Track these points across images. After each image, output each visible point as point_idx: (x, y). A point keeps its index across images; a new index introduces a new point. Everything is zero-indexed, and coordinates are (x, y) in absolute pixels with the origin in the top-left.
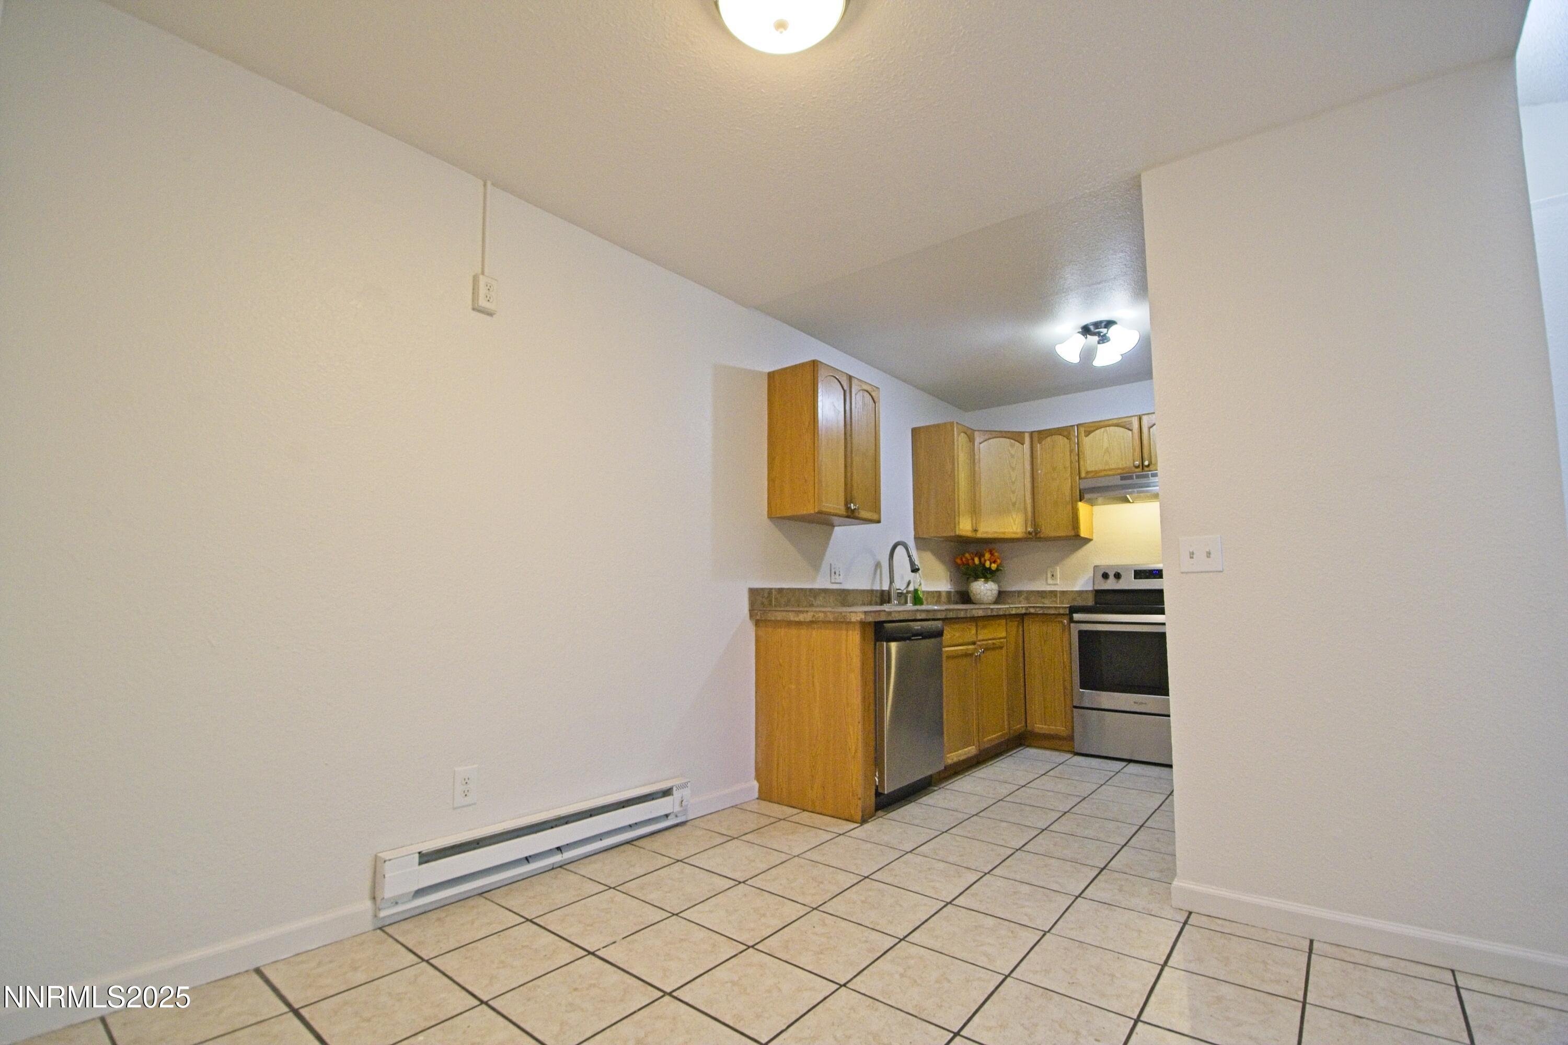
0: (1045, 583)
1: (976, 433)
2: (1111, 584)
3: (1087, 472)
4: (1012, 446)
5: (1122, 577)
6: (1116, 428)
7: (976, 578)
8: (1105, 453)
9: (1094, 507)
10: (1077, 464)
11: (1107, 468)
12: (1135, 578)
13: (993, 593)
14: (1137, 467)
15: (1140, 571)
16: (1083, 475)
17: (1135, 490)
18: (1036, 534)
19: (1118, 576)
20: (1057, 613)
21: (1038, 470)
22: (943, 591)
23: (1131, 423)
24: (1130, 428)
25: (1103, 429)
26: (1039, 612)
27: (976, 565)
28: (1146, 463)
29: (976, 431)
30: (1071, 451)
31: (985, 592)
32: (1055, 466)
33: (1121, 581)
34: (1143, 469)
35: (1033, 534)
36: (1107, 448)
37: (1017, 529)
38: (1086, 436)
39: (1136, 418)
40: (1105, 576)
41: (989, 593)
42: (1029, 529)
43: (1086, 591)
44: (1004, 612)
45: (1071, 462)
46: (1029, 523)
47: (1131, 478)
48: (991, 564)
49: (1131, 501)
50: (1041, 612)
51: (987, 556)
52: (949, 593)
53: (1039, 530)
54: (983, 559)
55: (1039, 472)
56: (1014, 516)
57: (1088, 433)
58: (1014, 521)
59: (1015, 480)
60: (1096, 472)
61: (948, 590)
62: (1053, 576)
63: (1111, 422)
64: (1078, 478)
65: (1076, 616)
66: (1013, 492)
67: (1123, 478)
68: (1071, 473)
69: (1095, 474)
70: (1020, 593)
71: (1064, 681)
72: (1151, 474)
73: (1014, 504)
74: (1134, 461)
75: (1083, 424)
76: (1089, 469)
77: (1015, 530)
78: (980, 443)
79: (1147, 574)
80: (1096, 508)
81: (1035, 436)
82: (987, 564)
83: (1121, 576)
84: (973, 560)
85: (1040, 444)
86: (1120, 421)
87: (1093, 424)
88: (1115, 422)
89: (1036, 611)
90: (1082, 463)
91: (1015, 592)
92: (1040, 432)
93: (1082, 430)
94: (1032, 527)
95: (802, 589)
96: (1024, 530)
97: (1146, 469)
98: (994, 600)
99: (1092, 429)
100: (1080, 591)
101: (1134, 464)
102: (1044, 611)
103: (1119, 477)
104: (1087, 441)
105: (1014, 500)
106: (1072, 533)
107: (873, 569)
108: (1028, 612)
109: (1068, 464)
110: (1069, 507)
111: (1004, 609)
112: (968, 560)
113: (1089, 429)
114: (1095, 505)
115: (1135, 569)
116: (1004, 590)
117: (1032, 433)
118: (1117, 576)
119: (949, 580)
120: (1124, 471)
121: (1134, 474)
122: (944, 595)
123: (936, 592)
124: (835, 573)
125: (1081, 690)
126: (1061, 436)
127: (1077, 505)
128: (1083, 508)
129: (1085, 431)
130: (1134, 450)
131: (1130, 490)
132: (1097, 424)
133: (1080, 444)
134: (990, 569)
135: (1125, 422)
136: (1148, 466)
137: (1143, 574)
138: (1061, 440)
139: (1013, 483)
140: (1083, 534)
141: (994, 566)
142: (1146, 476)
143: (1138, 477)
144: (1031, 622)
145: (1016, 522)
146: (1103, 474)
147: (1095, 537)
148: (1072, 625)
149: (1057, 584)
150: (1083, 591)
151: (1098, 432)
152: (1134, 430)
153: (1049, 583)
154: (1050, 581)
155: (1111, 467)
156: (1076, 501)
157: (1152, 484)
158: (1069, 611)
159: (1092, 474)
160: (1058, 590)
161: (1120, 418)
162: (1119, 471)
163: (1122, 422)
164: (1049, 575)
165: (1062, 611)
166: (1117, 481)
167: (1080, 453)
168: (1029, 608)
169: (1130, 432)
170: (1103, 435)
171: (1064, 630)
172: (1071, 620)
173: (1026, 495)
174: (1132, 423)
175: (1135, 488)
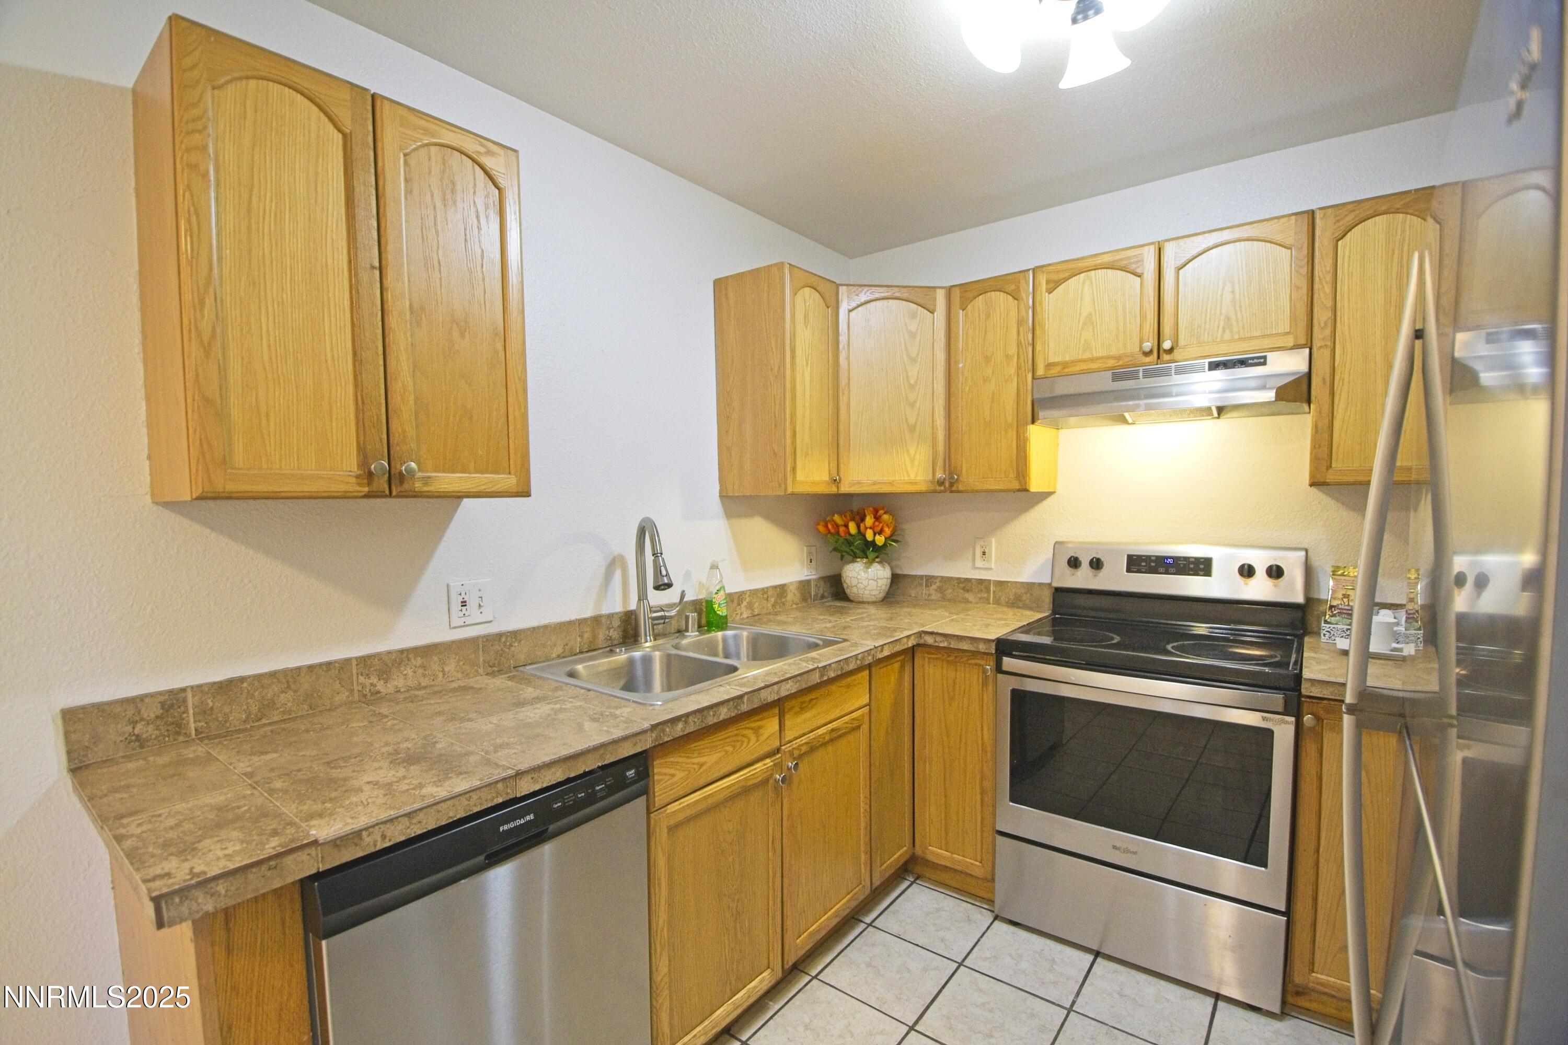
0: (970, 565)
1: (842, 290)
2: (1083, 579)
3: (1049, 366)
4: (913, 316)
5: (1104, 567)
6: (1109, 271)
7: (854, 557)
8: (1084, 324)
9: (1061, 431)
10: (1030, 349)
11: (1087, 355)
12: (1128, 570)
13: (879, 585)
14: (1148, 354)
15: (1140, 558)
16: (1040, 371)
17: (1142, 402)
18: (951, 485)
19: (1096, 564)
20: (973, 649)
21: (959, 364)
22: (791, 583)
23: (1140, 261)
24: (1139, 271)
25: (1082, 275)
26: (942, 645)
27: (850, 535)
28: (1167, 345)
29: (842, 285)
30: (1020, 322)
31: (865, 583)
32: (989, 355)
33: (1103, 573)
34: (1159, 357)
35: (947, 485)
36: (1090, 314)
37: (916, 475)
38: (1050, 291)
39: (1152, 248)
40: (1074, 563)
41: (873, 585)
42: (940, 475)
43: (1040, 584)
44: (858, 662)
45: (1019, 344)
46: (940, 462)
47: (1133, 376)
48: (875, 534)
49: (1130, 421)
50: (945, 644)
51: (869, 521)
52: (804, 585)
53: (956, 477)
54: (862, 525)
55: (961, 365)
56: (912, 452)
57: (1053, 285)
58: (912, 460)
59: (916, 382)
60: (1065, 365)
61: (803, 578)
62: (984, 553)
63: (1099, 260)
64: (1030, 376)
65: (1009, 663)
66: (912, 405)
67: (1117, 377)
68: (1019, 368)
69: (1064, 369)
70: (929, 580)
71: (983, 777)
72: (1176, 367)
73: (912, 429)
74: (1141, 342)
75: (1043, 266)
76: (1052, 360)
77: (912, 476)
78: (850, 311)
79: (1153, 564)
80: (1063, 433)
81: (956, 294)
82: (869, 535)
83: (1103, 565)
84: (846, 526)
85: (963, 310)
86: (1118, 257)
87: (1064, 267)
88: (1106, 259)
89: (935, 641)
90: (1038, 348)
91: (921, 577)
92: (964, 287)
93: (1042, 279)
94: (945, 471)
95: (329, 665)
96: (930, 477)
97: (1166, 357)
98: (882, 595)
99: (1062, 276)
100: (1027, 583)
101: (1141, 348)
102: (950, 644)
103: (1109, 374)
104: (1050, 302)
105: (912, 420)
106: (1016, 485)
107: (602, 570)
108: (922, 641)
109: (1013, 350)
110: (1012, 434)
111: (860, 657)
112: (837, 526)
113: (1056, 277)
114: (1062, 428)
115: (1130, 553)
116: (906, 572)
117: (949, 290)
118: (1095, 566)
119: (806, 561)
120: (1120, 363)
121: (1141, 368)
122: (793, 588)
123: (775, 587)
124: (464, 603)
125: (1011, 804)
126: (1002, 293)
127: (1025, 431)
128: (1037, 435)
129: (1048, 282)
130: (1143, 317)
131: (1131, 403)
132: (1072, 265)
133: (1038, 308)
134: (873, 543)
135: (1129, 258)
136: (1171, 351)
137: (1143, 564)
138: (1000, 299)
139: (912, 387)
140: (1035, 485)
141: (880, 540)
142: (1166, 373)
143: (1148, 374)
144: (927, 659)
145: (916, 463)
146: (1077, 368)
147: (1060, 488)
148: (1000, 676)
149: (991, 569)
150: (1034, 583)
151: (1072, 281)
152: (1145, 276)
153: (977, 565)
154: (979, 563)
155: (1095, 355)
156: (1027, 424)
157: (1175, 390)
158: (996, 650)
159: (1059, 368)
160: (992, 579)
161: (1116, 251)
162: (1111, 363)
163: (1121, 260)
164: (978, 553)
165: (982, 647)
166: (1105, 382)
167: (1037, 327)
168: (923, 635)
169: (1138, 279)
170: (1083, 288)
171: (985, 683)
172: (999, 669)
173: (936, 408)
174: (1142, 261)
175: (1139, 398)
